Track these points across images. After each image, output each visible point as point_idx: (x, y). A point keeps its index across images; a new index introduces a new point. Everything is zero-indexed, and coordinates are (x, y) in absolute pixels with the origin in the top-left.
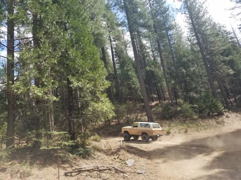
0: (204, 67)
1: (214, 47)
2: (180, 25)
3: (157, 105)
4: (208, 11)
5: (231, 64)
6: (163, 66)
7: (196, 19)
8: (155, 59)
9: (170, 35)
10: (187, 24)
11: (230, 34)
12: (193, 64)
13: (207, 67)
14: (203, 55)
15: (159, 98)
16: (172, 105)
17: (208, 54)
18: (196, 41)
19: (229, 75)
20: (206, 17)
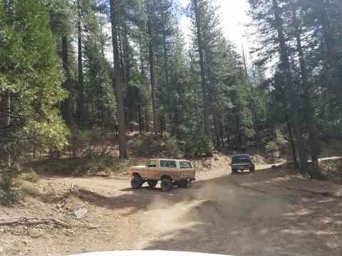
0: (201, 94)
1: (217, 71)
2: (182, 31)
3: (136, 136)
4: (219, 21)
5: (233, 96)
6: (153, 84)
7: (203, 29)
8: (143, 72)
9: (168, 43)
10: (192, 32)
11: (239, 57)
12: (189, 88)
13: (204, 96)
14: (203, 78)
15: (141, 128)
16: (155, 138)
17: (210, 79)
18: (198, 59)
19: (227, 109)
20: (215, 28)
